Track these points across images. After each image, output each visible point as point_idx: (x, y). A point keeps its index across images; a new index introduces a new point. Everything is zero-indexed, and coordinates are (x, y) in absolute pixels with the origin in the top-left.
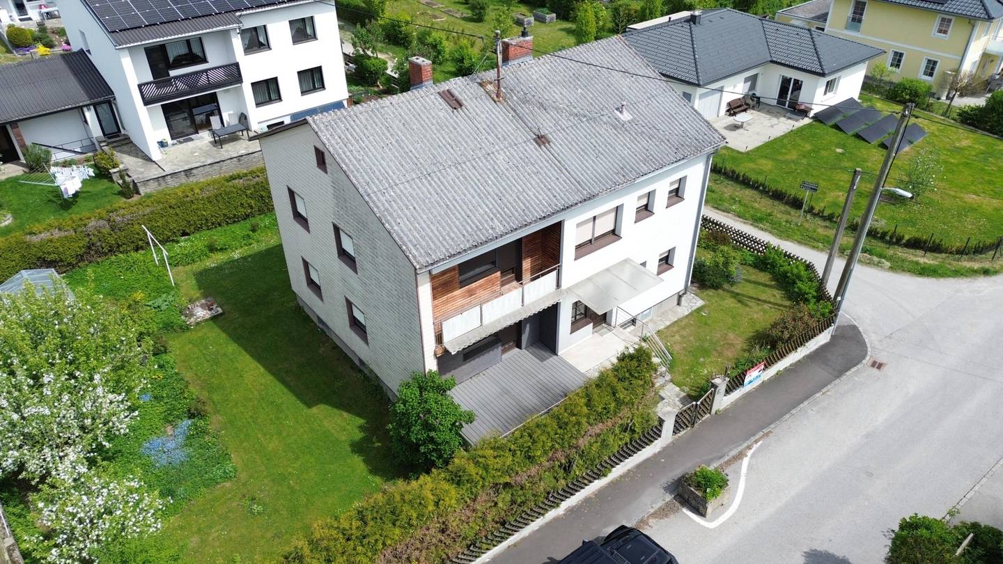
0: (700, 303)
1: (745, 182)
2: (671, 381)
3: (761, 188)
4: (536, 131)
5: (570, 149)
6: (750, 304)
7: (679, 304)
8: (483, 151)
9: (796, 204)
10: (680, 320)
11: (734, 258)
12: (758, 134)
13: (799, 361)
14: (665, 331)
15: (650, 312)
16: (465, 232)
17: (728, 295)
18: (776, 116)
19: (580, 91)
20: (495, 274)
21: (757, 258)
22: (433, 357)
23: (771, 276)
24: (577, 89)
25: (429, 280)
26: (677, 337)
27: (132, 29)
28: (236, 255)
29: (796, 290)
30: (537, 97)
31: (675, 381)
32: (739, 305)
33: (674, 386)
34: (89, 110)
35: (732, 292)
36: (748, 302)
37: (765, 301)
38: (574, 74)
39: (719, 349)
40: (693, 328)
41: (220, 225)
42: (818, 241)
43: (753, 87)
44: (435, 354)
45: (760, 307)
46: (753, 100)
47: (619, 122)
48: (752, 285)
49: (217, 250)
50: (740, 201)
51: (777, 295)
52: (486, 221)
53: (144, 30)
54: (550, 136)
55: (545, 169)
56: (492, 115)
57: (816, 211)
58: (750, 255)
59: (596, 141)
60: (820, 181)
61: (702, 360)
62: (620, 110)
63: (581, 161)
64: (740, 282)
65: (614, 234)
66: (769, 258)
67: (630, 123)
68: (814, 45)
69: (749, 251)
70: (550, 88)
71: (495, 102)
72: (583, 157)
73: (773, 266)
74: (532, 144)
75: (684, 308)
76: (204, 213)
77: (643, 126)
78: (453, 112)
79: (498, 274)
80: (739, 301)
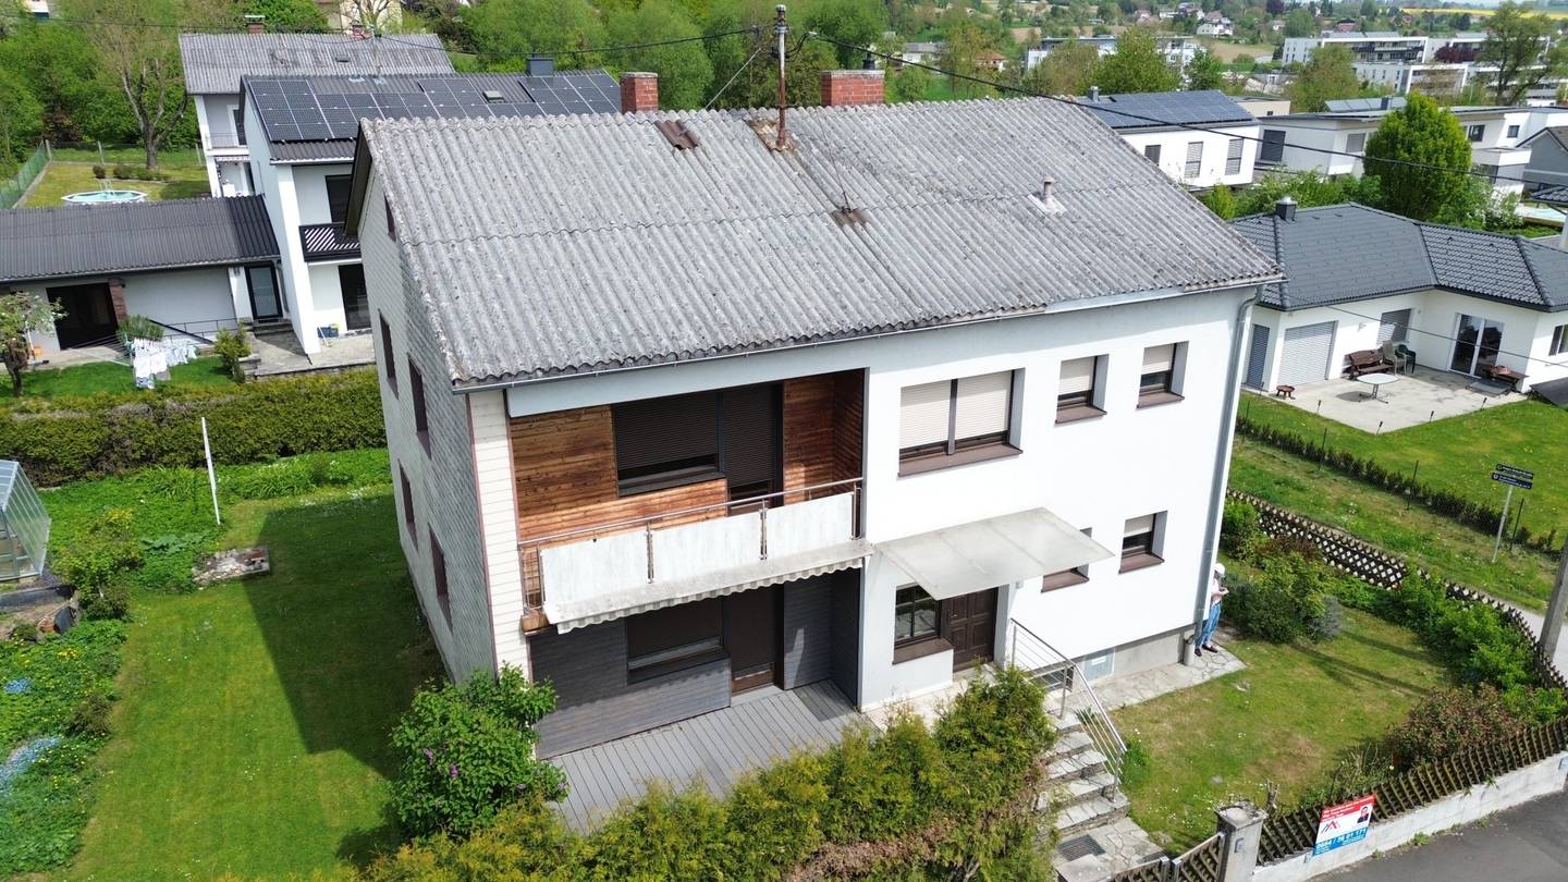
0: (1233, 665)
1: (1375, 479)
2: (1130, 813)
3: (1408, 492)
4: (837, 199)
5: (909, 240)
6: (1359, 683)
7: (1183, 660)
8: (710, 215)
9: (1486, 523)
10: (1182, 692)
11: (1321, 577)
12: (1408, 409)
13: (1478, 823)
14: (1141, 708)
15: (1107, 664)
16: (602, 335)
17: (1306, 658)
18: (1449, 386)
19: (960, 158)
20: (713, 484)
21: (1381, 595)
22: (517, 636)
23: (1414, 635)
24: (956, 156)
25: (504, 431)
26: (1166, 726)
27: (308, 141)
28: (355, 494)
29: (1476, 662)
30: (863, 155)
31: (1138, 815)
32: (1330, 681)
33: (1135, 826)
34: (237, 273)
35: (1317, 654)
36: (1352, 679)
37: (1396, 682)
38: (956, 135)
39: (1264, 762)
40: (1207, 712)
41: (353, 446)
42: (1537, 595)
43: (1400, 333)
44: (523, 629)
45: (1381, 693)
46: (1400, 356)
47: (1034, 213)
48: (1368, 647)
49: (327, 481)
50: (1358, 511)
51: (1429, 675)
52: (664, 325)
53: (326, 145)
54: (871, 214)
55: (839, 261)
56: (756, 167)
57: (1534, 538)
58: (1365, 589)
59: (972, 236)
60: (1545, 494)
61: (1217, 779)
62: (1041, 196)
63: (926, 259)
64: (1335, 637)
65: (1004, 441)
66: (1410, 594)
67: (1059, 218)
68: (1528, 268)
69: (1367, 581)
70: (899, 147)
71: (770, 150)
72: (934, 256)
73: (1420, 612)
74: (824, 220)
75: (1194, 671)
76: (326, 418)
77: (1089, 227)
78: (673, 153)
79: (722, 485)
80: (1331, 674)
